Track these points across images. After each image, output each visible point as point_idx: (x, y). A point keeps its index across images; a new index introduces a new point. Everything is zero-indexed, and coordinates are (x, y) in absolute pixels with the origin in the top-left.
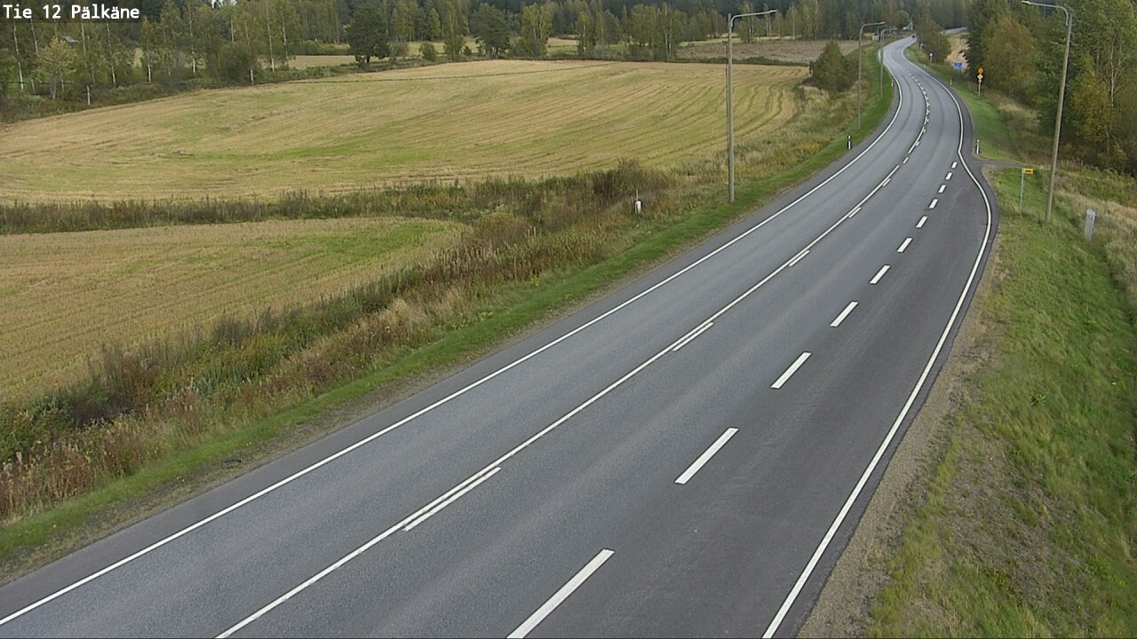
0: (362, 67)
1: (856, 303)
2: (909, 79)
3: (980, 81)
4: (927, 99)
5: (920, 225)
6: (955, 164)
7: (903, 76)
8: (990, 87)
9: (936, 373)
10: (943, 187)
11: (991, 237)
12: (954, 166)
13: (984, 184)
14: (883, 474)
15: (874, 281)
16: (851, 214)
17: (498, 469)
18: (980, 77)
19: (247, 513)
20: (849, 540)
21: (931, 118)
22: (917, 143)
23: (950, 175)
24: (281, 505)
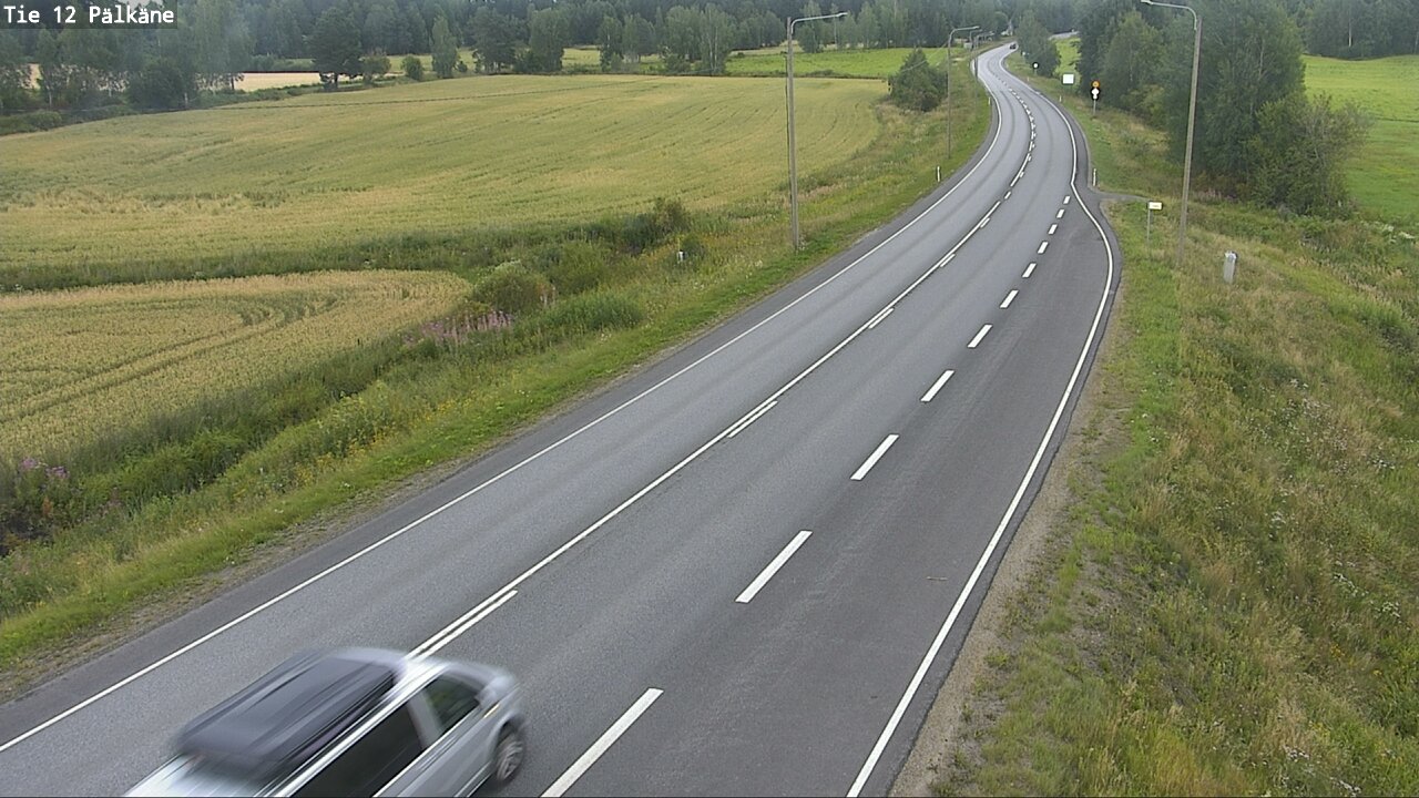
0: (329, 87)
1: (952, 372)
2: (1010, 96)
3: (1095, 97)
4: (1031, 119)
5: (1027, 274)
6: (1067, 199)
7: (1002, 92)
8: (1107, 103)
9: (1052, 455)
10: (1054, 227)
11: (1115, 286)
12: (1066, 201)
13: (1103, 222)
14: (992, 582)
15: (973, 344)
16: (942, 263)
17: (514, 592)
18: (1095, 92)
19: (195, 661)
20: (953, 664)
21: (1036, 142)
22: (1021, 174)
23: (1062, 212)
24: (238, 650)
